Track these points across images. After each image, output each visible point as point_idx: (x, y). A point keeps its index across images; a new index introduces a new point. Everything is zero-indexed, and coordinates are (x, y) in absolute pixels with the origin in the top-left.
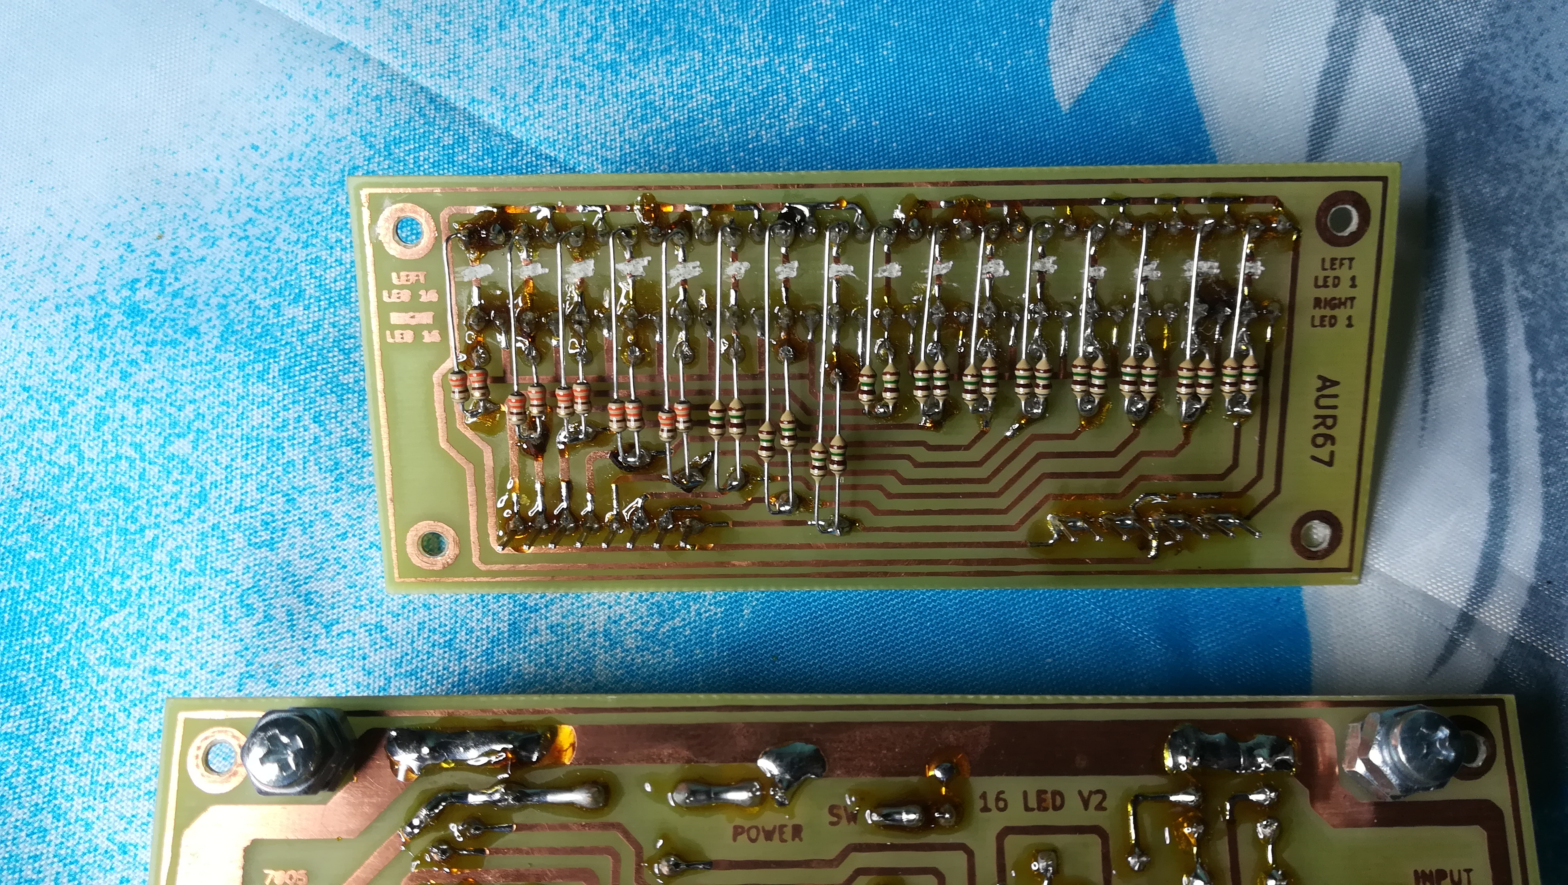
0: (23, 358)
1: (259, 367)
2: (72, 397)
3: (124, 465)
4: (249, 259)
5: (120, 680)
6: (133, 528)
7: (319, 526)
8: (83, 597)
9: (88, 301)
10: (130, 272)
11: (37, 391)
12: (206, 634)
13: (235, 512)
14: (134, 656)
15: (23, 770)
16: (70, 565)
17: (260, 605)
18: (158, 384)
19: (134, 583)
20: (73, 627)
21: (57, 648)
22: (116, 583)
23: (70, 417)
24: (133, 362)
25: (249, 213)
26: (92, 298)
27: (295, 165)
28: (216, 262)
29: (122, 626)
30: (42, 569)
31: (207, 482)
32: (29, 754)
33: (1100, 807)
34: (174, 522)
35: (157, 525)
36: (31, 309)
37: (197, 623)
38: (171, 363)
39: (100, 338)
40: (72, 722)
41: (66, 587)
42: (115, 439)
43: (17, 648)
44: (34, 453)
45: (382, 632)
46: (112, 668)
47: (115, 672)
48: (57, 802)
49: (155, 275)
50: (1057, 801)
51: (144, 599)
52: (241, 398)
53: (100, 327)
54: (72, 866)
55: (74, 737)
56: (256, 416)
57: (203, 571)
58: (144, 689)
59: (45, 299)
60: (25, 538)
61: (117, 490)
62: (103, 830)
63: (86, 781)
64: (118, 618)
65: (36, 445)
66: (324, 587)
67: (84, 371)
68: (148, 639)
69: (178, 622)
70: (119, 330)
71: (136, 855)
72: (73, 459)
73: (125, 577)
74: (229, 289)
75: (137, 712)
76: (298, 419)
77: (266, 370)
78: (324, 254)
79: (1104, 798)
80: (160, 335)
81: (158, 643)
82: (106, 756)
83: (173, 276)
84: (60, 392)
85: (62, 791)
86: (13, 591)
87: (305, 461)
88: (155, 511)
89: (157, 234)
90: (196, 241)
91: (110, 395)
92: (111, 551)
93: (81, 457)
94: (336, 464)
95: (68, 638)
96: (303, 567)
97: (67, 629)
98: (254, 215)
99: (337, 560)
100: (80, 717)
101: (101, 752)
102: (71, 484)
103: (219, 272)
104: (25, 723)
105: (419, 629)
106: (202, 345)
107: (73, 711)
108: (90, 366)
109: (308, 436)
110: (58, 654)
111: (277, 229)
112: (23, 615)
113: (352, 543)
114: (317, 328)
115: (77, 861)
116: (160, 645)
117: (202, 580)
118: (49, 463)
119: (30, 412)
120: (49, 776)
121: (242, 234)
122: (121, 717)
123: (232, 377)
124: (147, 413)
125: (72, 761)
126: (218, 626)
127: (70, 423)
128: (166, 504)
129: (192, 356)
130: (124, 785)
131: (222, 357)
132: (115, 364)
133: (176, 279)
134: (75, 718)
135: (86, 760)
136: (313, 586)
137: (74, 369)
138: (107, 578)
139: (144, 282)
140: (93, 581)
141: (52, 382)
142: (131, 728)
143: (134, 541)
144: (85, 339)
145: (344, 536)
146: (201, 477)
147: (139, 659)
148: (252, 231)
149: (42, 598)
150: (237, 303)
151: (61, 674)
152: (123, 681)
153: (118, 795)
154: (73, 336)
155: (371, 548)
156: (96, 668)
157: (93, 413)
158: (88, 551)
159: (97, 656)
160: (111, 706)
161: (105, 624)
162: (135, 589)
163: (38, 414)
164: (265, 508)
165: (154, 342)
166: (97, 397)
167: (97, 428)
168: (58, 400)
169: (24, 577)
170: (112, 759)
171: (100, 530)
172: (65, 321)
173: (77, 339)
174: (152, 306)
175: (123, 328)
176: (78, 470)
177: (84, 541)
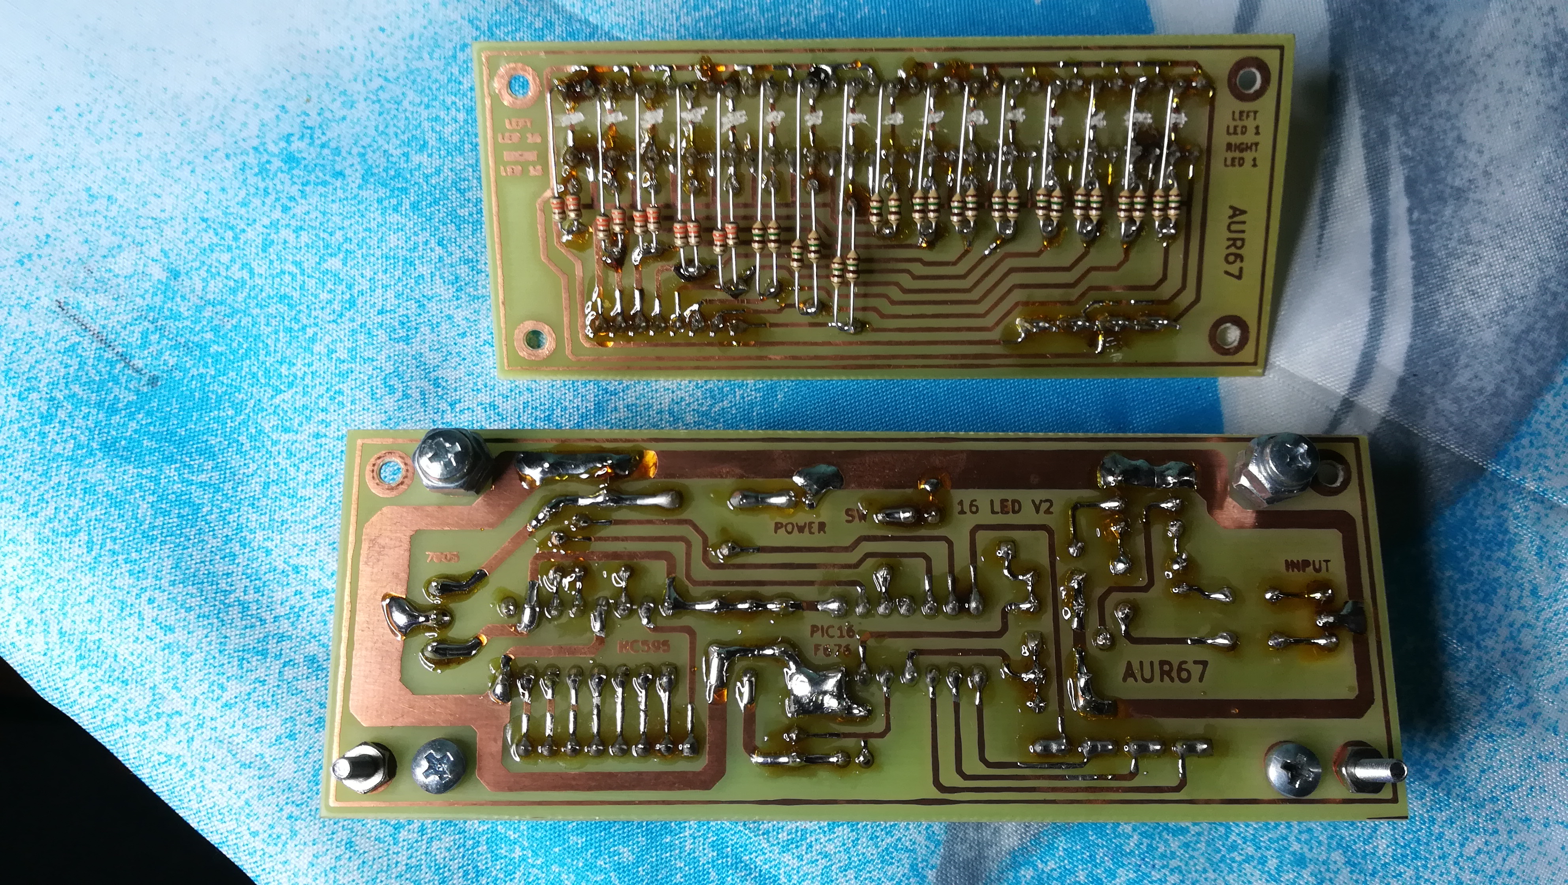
0: (201, 196)
1: (394, 201)
2: (243, 225)
3: (287, 278)
4: (381, 117)
5: (290, 443)
6: (296, 327)
7: (444, 326)
8: (258, 380)
9: (251, 151)
10: (285, 128)
11: (213, 222)
12: (358, 407)
13: (378, 314)
14: (300, 424)
15: (215, 510)
16: (246, 355)
17: (399, 386)
18: (313, 215)
19: (299, 368)
20: (251, 403)
21: (239, 419)
22: (284, 370)
23: (241, 241)
24: (292, 199)
25: (380, 81)
26: (256, 149)
27: (415, 43)
28: (355, 120)
29: (290, 402)
30: (224, 360)
31: (355, 292)
32: (220, 498)
33: (1048, 511)
34: (329, 322)
35: (316, 325)
36: (206, 157)
37: (350, 399)
38: (323, 199)
39: (263, 180)
40: (252, 475)
41: (243, 374)
42: (279, 258)
43: (207, 419)
44: (213, 270)
45: (494, 409)
46: (283, 434)
47: (285, 437)
48: (243, 534)
49: (305, 131)
50: (1016, 507)
51: (308, 380)
52: (380, 225)
53: (263, 171)
54: (257, 582)
55: (255, 486)
56: (393, 240)
57: (354, 359)
58: (310, 449)
59: (216, 150)
60: (209, 336)
61: (283, 298)
62: (280, 556)
63: (265, 519)
64: (287, 396)
65: (215, 264)
66: (448, 374)
67: (252, 206)
68: (311, 411)
69: (335, 398)
70: (279, 174)
71: (306, 574)
72: (245, 274)
73: (292, 364)
74: (366, 141)
75: (304, 467)
76: (426, 243)
77: (400, 204)
78: (442, 114)
79: (1051, 505)
80: (313, 176)
81: (320, 415)
82: (280, 500)
83: (320, 131)
84: (233, 222)
85: (247, 526)
86: (201, 376)
87: (432, 275)
88: (313, 313)
89: (305, 98)
90: (338, 104)
91: (274, 225)
92: (279, 345)
93: (251, 272)
94: (457, 278)
95: (247, 411)
96: (432, 358)
97: (246, 405)
98: (384, 83)
99: (459, 353)
100: (259, 471)
101: (276, 497)
102: (245, 294)
103: (358, 128)
104: (216, 474)
105: (524, 407)
106: (348, 184)
107: (253, 467)
108: (256, 202)
109: (434, 256)
110: (240, 424)
111: (403, 94)
112: (210, 394)
113: (470, 340)
114: (438, 171)
115: (260, 579)
116: (322, 416)
117: (353, 366)
118: (226, 278)
119: (208, 238)
120: (236, 515)
121: (375, 98)
122: (292, 471)
123: (372, 209)
124: (304, 238)
125: (254, 504)
126: (367, 401)
127: (242, 246)
128: (323, 309)
129: (340, 193)
130: (296, 521)
131: (364, 193)
132: (278, 199)
133: (323, 134)
134: (255, 471)
135: (264, 504)
136: (440, 373)
137: (244, 204)
138: (277, 366)
139: (297, 136)
140: (266, 369)
141: (226, 214)
142: (300, 479)
143: (298, 337)
144: (252, 180)
145: (464, 335)
146: (350, 287)
147: (305, 427)
148: (383, 96)
149: (225, 381)
150: (374, 152)
151: (243, 439)
152: (292, 444)
153: (292, 529)
154: (241, 178)
155: (485, 344)
156: (270, 434)
157: (260, 238)
158: (261, 345)
159: (271, 425)
160: (283, 463)
161: (276, 401)
162: (299, 374)
163: (215, 240)
164: (401, 311)
165: (308, 183)
166: (264, 226)
167: (264, 250)
168: (231, 228)
169: (210, 365)
170: (286, 502)
171: (270, 329)
172: (234, 166)
173: (245, 180)
174: (305, 155)
175: (282, 171)
176: (250, 283)
177: (257, 337)
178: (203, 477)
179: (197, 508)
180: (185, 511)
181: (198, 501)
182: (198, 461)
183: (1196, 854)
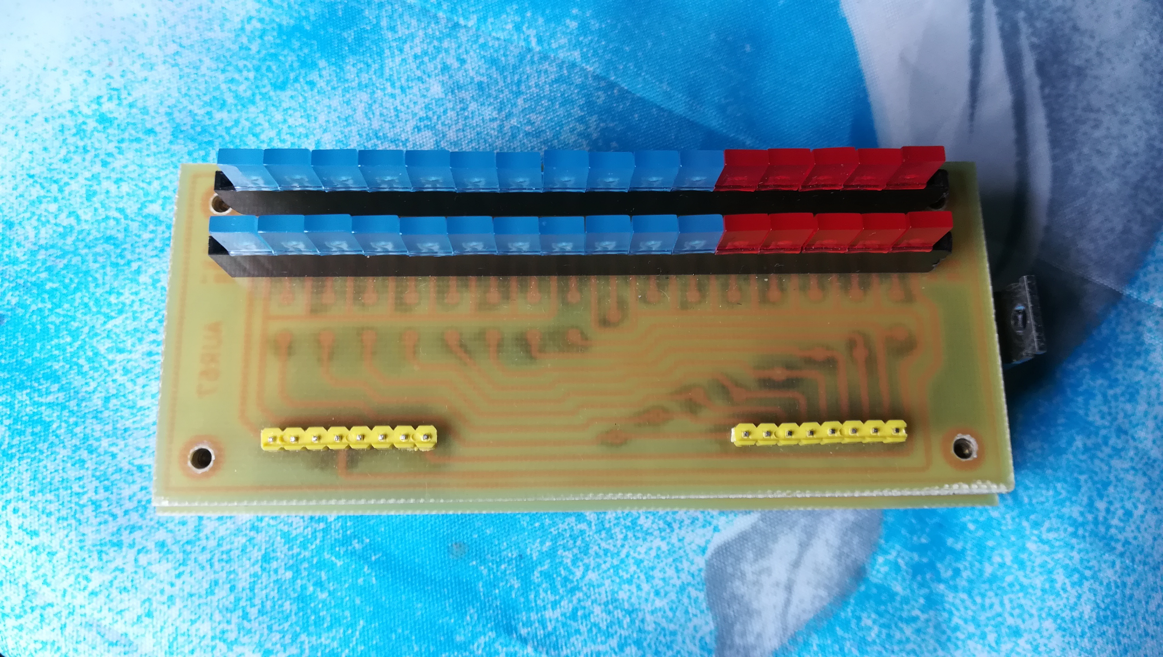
0: (26, 155)
2: (66, 179)
3: (112, 223)
4: (183, 81)
5: (125, 362)
6: (122, 262)
8: (90, 309)
9: (68, 115)
10: (94, 91)
11: (39, 177)
14: (133, 345)
15: (64, 425)
16: (77, 289)
18: (131, 168)
19: (127, 297)
20: (86, 330)
21: (77, 344)
22: (113, 299)
23: (66, 192)
24: (110, 155)
25: (175, 47)
27: (205, 15)
28: (157, 81)
29: (121, 326)
30: (58, 294)
32: (67, 414)
34: (152, 256)
35: (139, 259)
36: (27, 122)
38: (138, 154)
39: (82, 139)
40: (94, 392)
41: (77, 305)
42: (103, 206)
43: (49, 347)
44: (43, 219)
46: (118, 354)
47: (120, 357)
48: (90, 443)
49: (113, 93)
51: (136, 307)
53: (80, 131)
54: (106, 482)
55: (97, 401)
58: (144, 366)
59: (36, 115)
60: (44, 275)
61: (109, 239)
62: (125, 458)
63: (109, 428)
64: (118, 321)
65: (44, 213)
67: (73, 162)
68: (142, 333)
70: (95, 133)
72: (72, 221)
73: (119, 294)
74: (171, 102)
75: (141, 381)
78: (236, 76)
80: (126, 134)
82: (121, 411)
83: (126, 92)
84: (57, 177)
85: (93, 435)
86: (40, 310)
88: (137, 250)
90: (138, 66)
91: (95, 177)
92: (107, 278)
93: (78, 219)
95: (83, 337)
97: (82, 331)
98: (179, 49)
100: (99, 388)
101: (117, 409)
102: (73, 238)
103: (161, 90)
104: (61, 395)
106: (160, 140)
107: (93, 385)
108: (77, 158)
110: (78, 349)
111: (200, 60)
112: (49, 325)
115: (108, 479)
118: (56, 225)
119: (36, 192)
120: (82, 427)
121: (173, 62)
122: (129, 385)
124: (125, 188)
125: (97, 416)
127: (67, 197)
128: (145, 246)
129: (153, 148)
130: (138, 428)
131: (175, 148)
132: (96, 156)
133: (130, 94)
134: (96, 389)
135: (107, 415)
137: (66, 160)
138: (106, 296)
139: (106, 98)
140: (96, 299)
141: (50, 170)
142: (137, 392)
143: (124, 271)
144: (71, 140)
147: (138, 347)
148: (180, 60)
149: (61, 313)
150: (180, 112)
151: (82, 361)
152: (127, 363)
153: (134, 435)
154: (61, 138)
156: (106, 355)
157: (84, 189)
158: (90, 279)
159: (106, 347)
160: (121, 379)
161: (109, 326)
162: (128, 302)
163: (42, 193)
165: (123, 140)
166: (86, 179)
167: (88, 199)
168: (56, 182)
169: (47, 300)
170: (126, 412)
171: (97, 265)
172: (53, 129)
173: (64, 140)
174: (116, 115)
175: (98, 131)
176: (77, 228)
177: (87, 273)
178: (50, 398)
179: (47, 425)
180: (38, 429)
181: (48, 419)
182: (45, 385)
183: (927, 637)
